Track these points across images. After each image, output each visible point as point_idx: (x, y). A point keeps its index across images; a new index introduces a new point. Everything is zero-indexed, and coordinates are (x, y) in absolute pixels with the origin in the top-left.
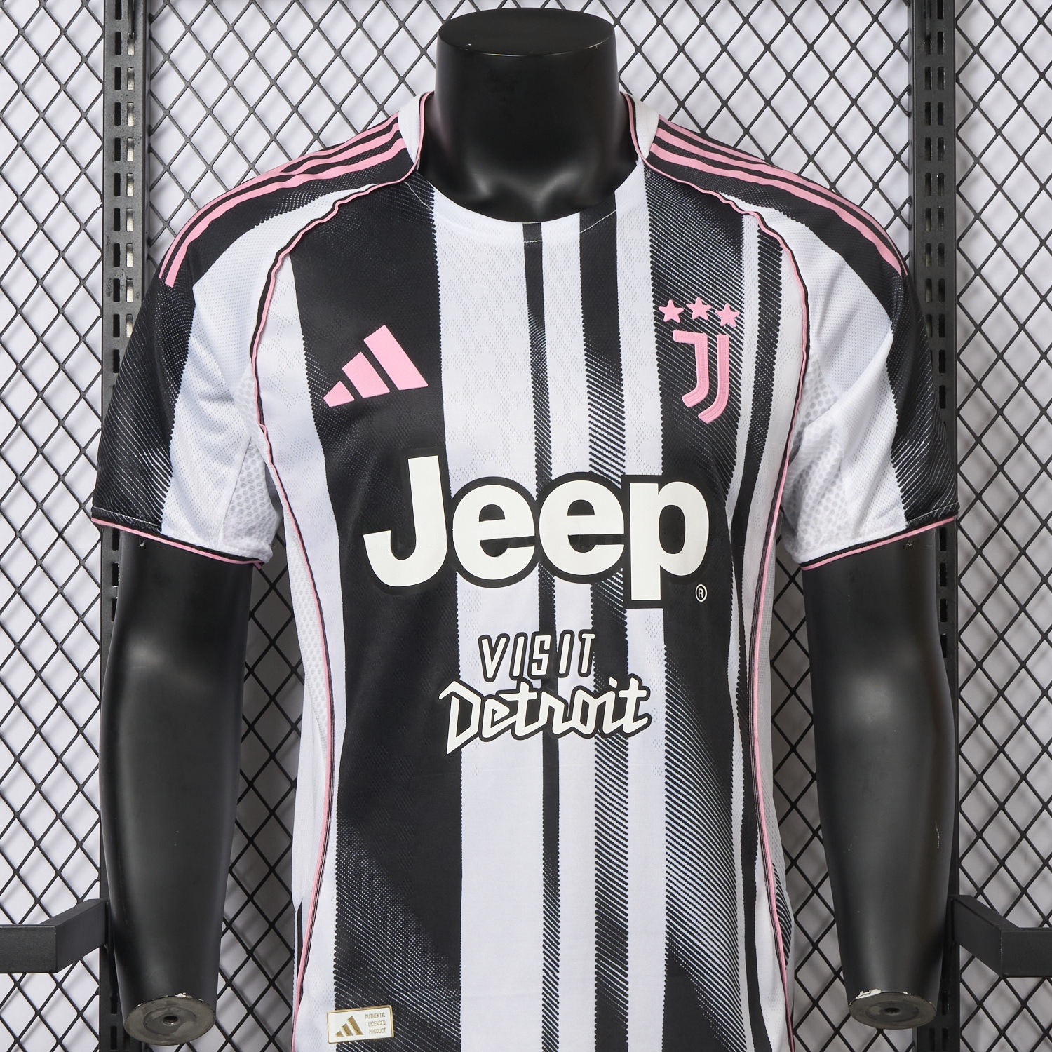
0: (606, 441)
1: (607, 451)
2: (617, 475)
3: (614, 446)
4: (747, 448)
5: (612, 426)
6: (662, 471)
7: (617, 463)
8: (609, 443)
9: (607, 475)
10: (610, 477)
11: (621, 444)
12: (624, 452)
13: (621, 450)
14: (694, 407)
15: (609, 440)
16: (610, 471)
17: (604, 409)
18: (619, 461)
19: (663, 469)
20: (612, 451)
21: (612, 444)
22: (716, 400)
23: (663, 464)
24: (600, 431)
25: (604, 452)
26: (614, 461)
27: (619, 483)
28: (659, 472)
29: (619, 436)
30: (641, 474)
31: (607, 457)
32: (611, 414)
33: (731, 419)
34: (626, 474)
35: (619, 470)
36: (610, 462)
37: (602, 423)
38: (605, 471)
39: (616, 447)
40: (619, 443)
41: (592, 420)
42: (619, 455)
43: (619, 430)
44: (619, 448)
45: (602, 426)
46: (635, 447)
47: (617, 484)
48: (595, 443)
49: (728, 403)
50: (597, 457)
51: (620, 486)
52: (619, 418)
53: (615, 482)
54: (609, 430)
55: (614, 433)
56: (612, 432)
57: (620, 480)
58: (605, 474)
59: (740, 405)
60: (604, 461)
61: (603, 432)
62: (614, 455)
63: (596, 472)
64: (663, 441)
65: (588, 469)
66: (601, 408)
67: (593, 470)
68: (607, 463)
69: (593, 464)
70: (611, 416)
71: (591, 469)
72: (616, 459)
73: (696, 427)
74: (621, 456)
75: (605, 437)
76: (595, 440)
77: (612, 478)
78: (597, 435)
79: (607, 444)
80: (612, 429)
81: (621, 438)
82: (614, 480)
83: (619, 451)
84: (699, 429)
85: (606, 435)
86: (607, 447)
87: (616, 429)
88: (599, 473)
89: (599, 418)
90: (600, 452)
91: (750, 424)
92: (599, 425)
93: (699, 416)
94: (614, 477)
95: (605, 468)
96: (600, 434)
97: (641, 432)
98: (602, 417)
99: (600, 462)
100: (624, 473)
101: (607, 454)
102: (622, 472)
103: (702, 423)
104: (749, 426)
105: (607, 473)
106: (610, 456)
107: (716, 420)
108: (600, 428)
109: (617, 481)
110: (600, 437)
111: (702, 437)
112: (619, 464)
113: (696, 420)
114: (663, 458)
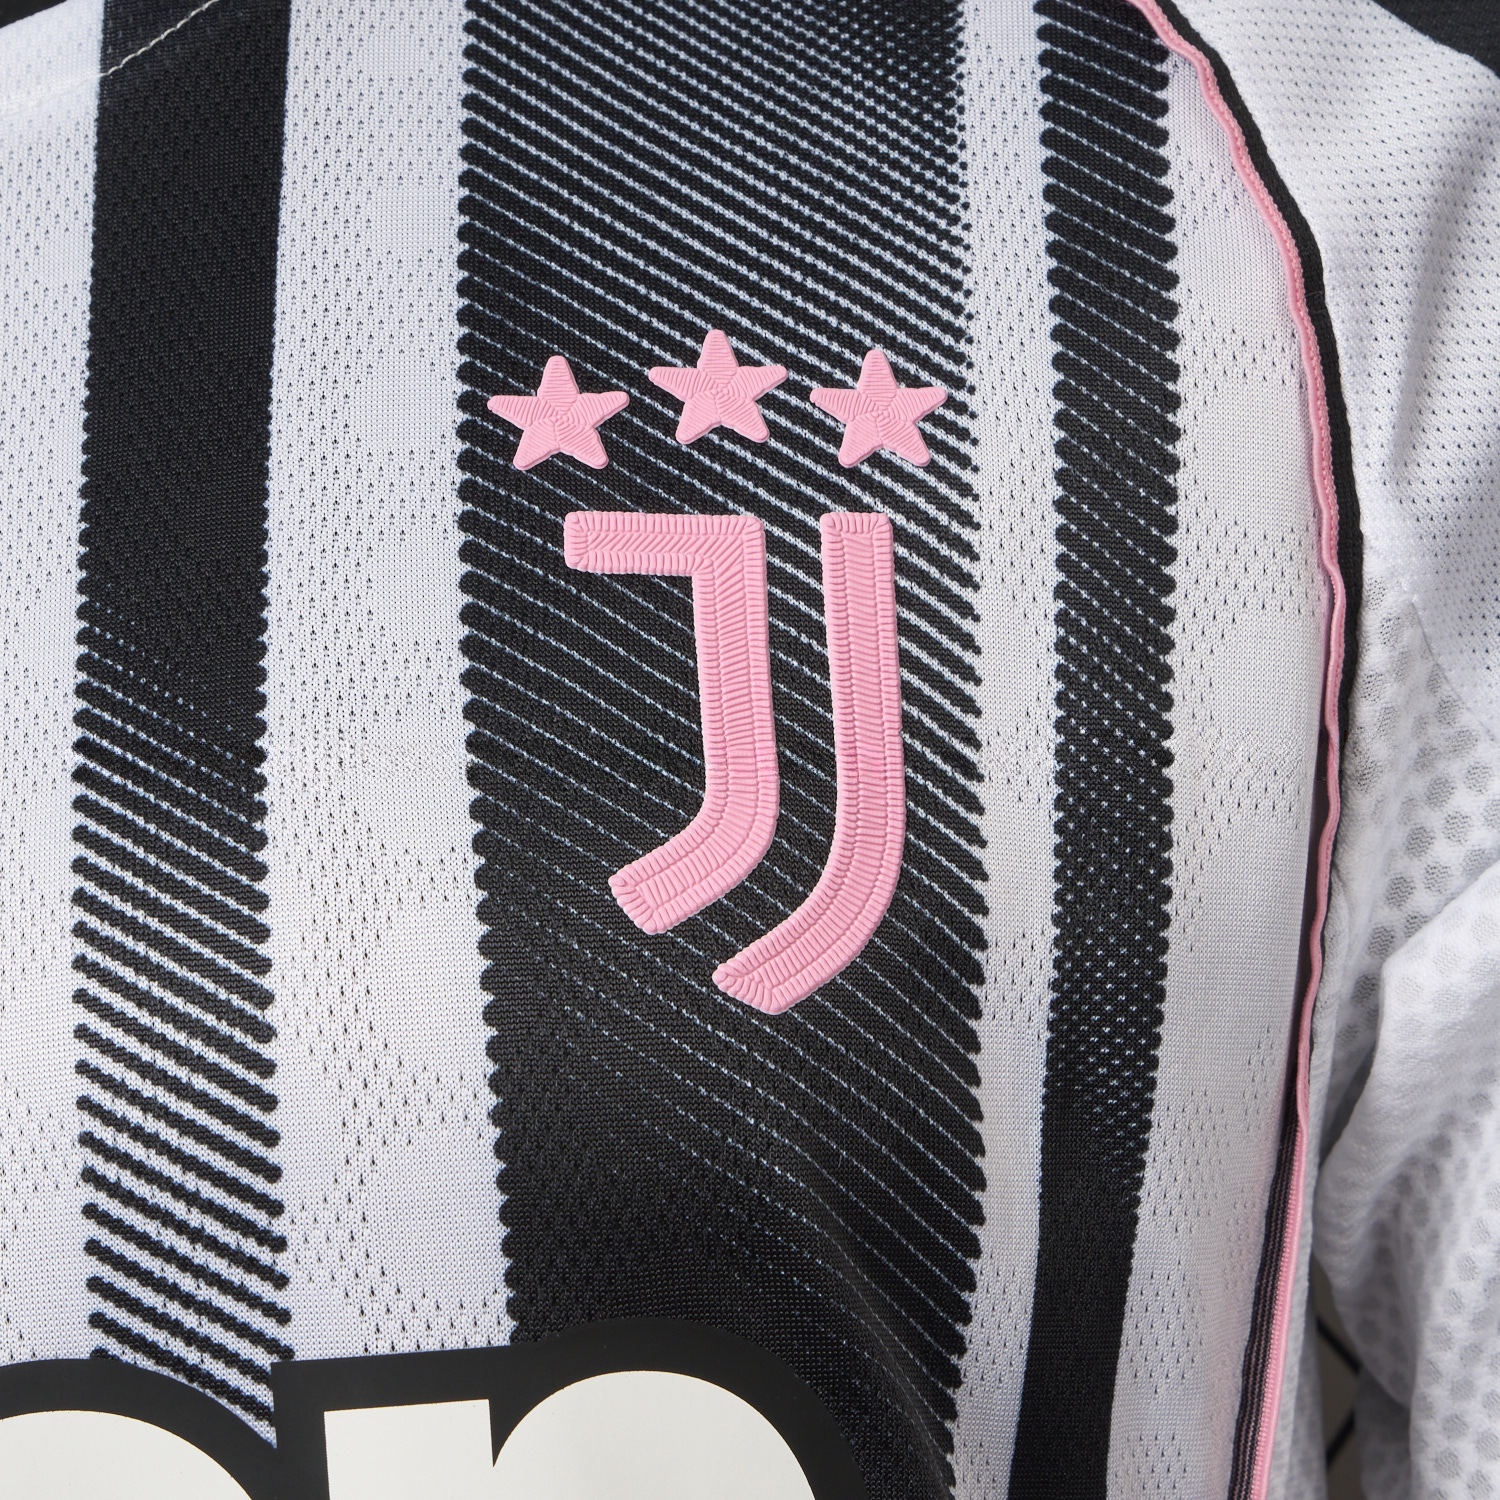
0: (174, 1172)
1: (181, 1228)
2: (247, 1368)
3: (220, 1197)
4: (1046, 1117)
5: (200, 1082)
6: (509, 1324)
7: (240, 1294)
8: (191, 1181)
9: (193, 1372)
10: (208, 1379)
11: (259, 1184)
12: (279, 1226)
13: (260, 1218)
14: (689, 928)
15: (189, 1163)
16: (205, 1344)
17: (157, 990)
18: (255, 1284)
19: (513, 1308)
20: (213, 1227)
21: (207, 1190)
22: (827, 873)
23: (511, 1278)
24: (135, 1115)
25: (169, 1238)
26: (225, 1286)
27: (260, 1411)
28: (492, 1327)
29: (241, 1140)
30: (382, 1348)
31: (185, 1264)
32: (194, 1011)
33: (928, 967)
34: (299, 1356)
35: (257, 1338)
36: (206, 1293)
37: (146, 1070)
38: (177, 1347)
39: (232, 1203)
40: (245, 1176)
41: (95, 1058)
42: (250, 1247)
43: (240, 1105)
44: (248, 1211)
45: (148, 1089)
46: (337, 1197)
47: (248, 1419)
48: (114, 1190)
49: (905, 881)
50: (131, 1269)
51: (266, 1431)
52: (238, 1035)
53: (237, 1410)
54: (187, 1110)
55: (216, 1126)
56: (202, 1118)
57: (264, 1395)
58: (178, 1364)
59: (978, 886)
60: (172, 1292)
61: (151, 1125)
62: (222, 1250)
63: (129, 1356)
64: (499, 1149)
65: (82, 1342)
66: (143, 983)
67: (114, 1347)
68: (188, 1301)
69: (111, 1311)
70: (194, 1028)
71: (99, 1339)
72: (236, 1275)
73: (703, 1041)
74: (265, 1256)
75: (164, 1148)
76: (111, 1171)
77: (222, 1388)
78: (123, 1142)
79: (178, 1192)
80: (201, 1100)
81: (257, 1148)
82: (235, 1396)
83: (247, 1228)
84: (723, 1052)
85: (170, 1135)
86: (179, 1209)
87: (226, 1097)
88: (146, 1363)
89: (132, 1044)
90: (143, 1241)
91: (1055, 985)
92: (133, 1080)
93: (716, 977)
94: (234, 1378)
95: (175, 1328)
96: (137, 1133)
97: (369, 1103)
98: (145, 1035)
99: (150, 1298)
100: (286, 1353)
101: (183, 1246)
102: (272, 1346)
103: (739, 1018)
104: (1049, 996)
105: (192, 1356)
106: (201, 1256)
107: (829, 989)
108: (134, 1097)
109: (250, 1404)
110: (138, 1152)
111: (745, 1099)
112: (254, 1302)
113: (698, 1003)
114: (507, 1247)
